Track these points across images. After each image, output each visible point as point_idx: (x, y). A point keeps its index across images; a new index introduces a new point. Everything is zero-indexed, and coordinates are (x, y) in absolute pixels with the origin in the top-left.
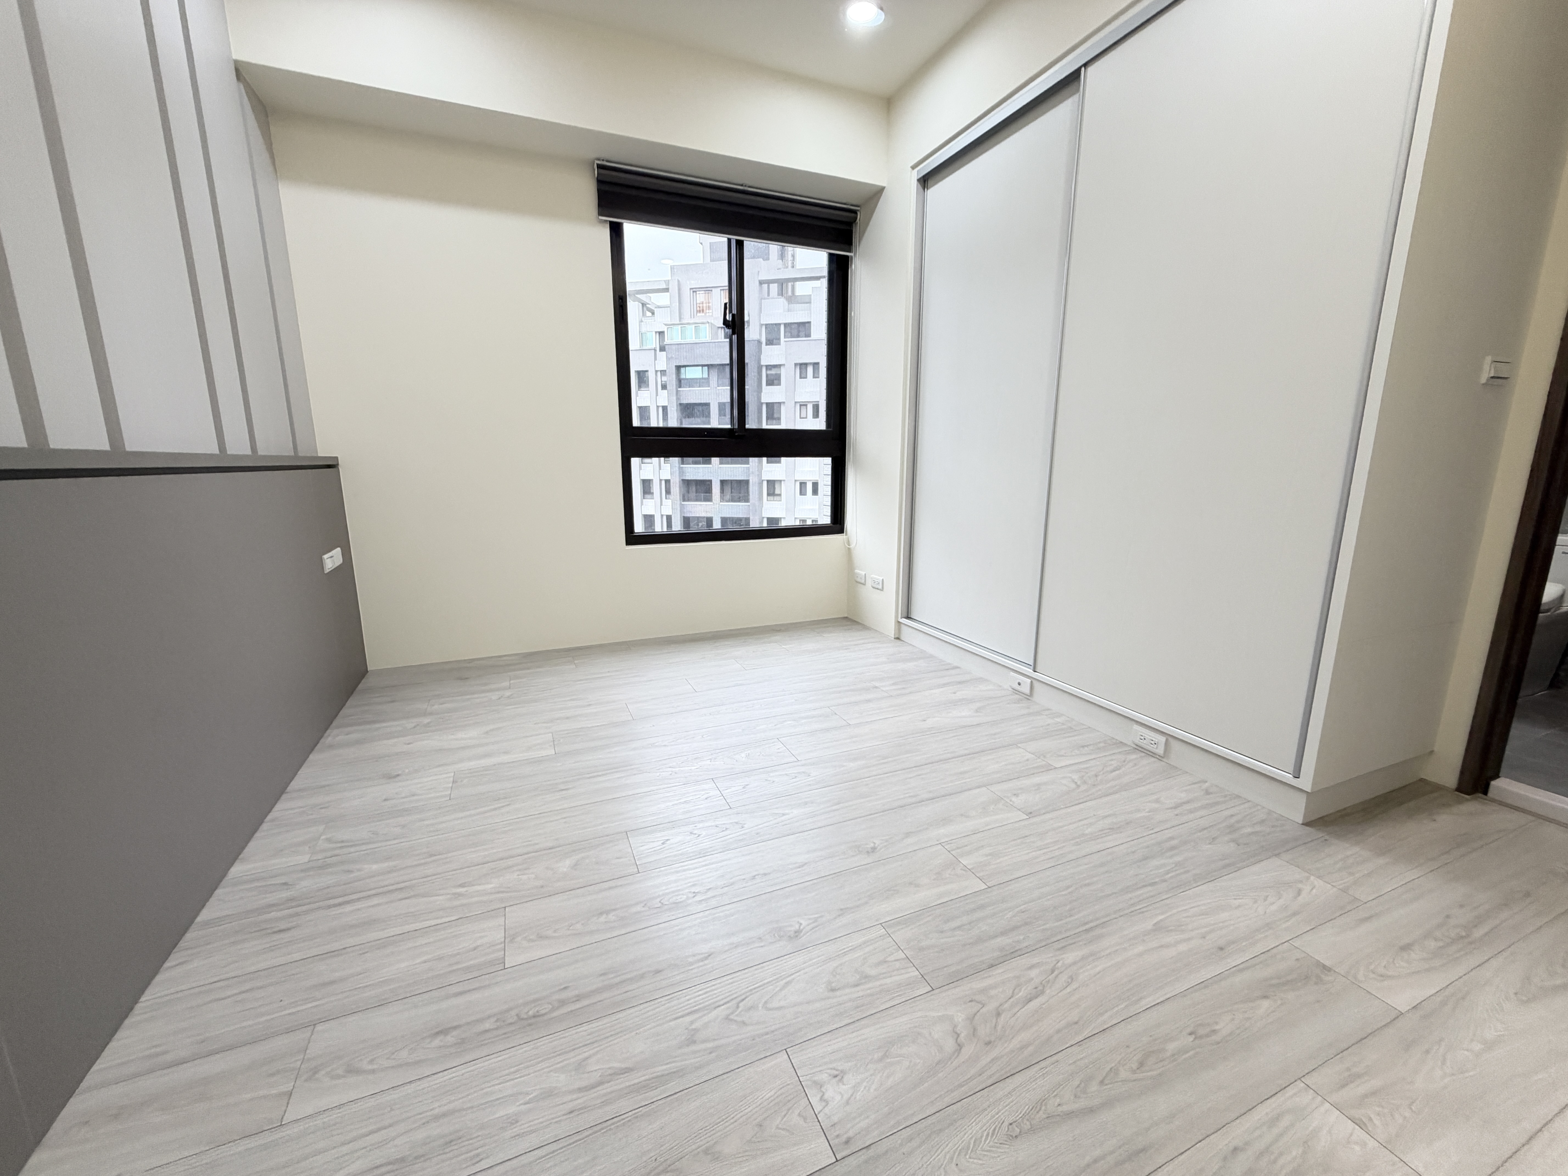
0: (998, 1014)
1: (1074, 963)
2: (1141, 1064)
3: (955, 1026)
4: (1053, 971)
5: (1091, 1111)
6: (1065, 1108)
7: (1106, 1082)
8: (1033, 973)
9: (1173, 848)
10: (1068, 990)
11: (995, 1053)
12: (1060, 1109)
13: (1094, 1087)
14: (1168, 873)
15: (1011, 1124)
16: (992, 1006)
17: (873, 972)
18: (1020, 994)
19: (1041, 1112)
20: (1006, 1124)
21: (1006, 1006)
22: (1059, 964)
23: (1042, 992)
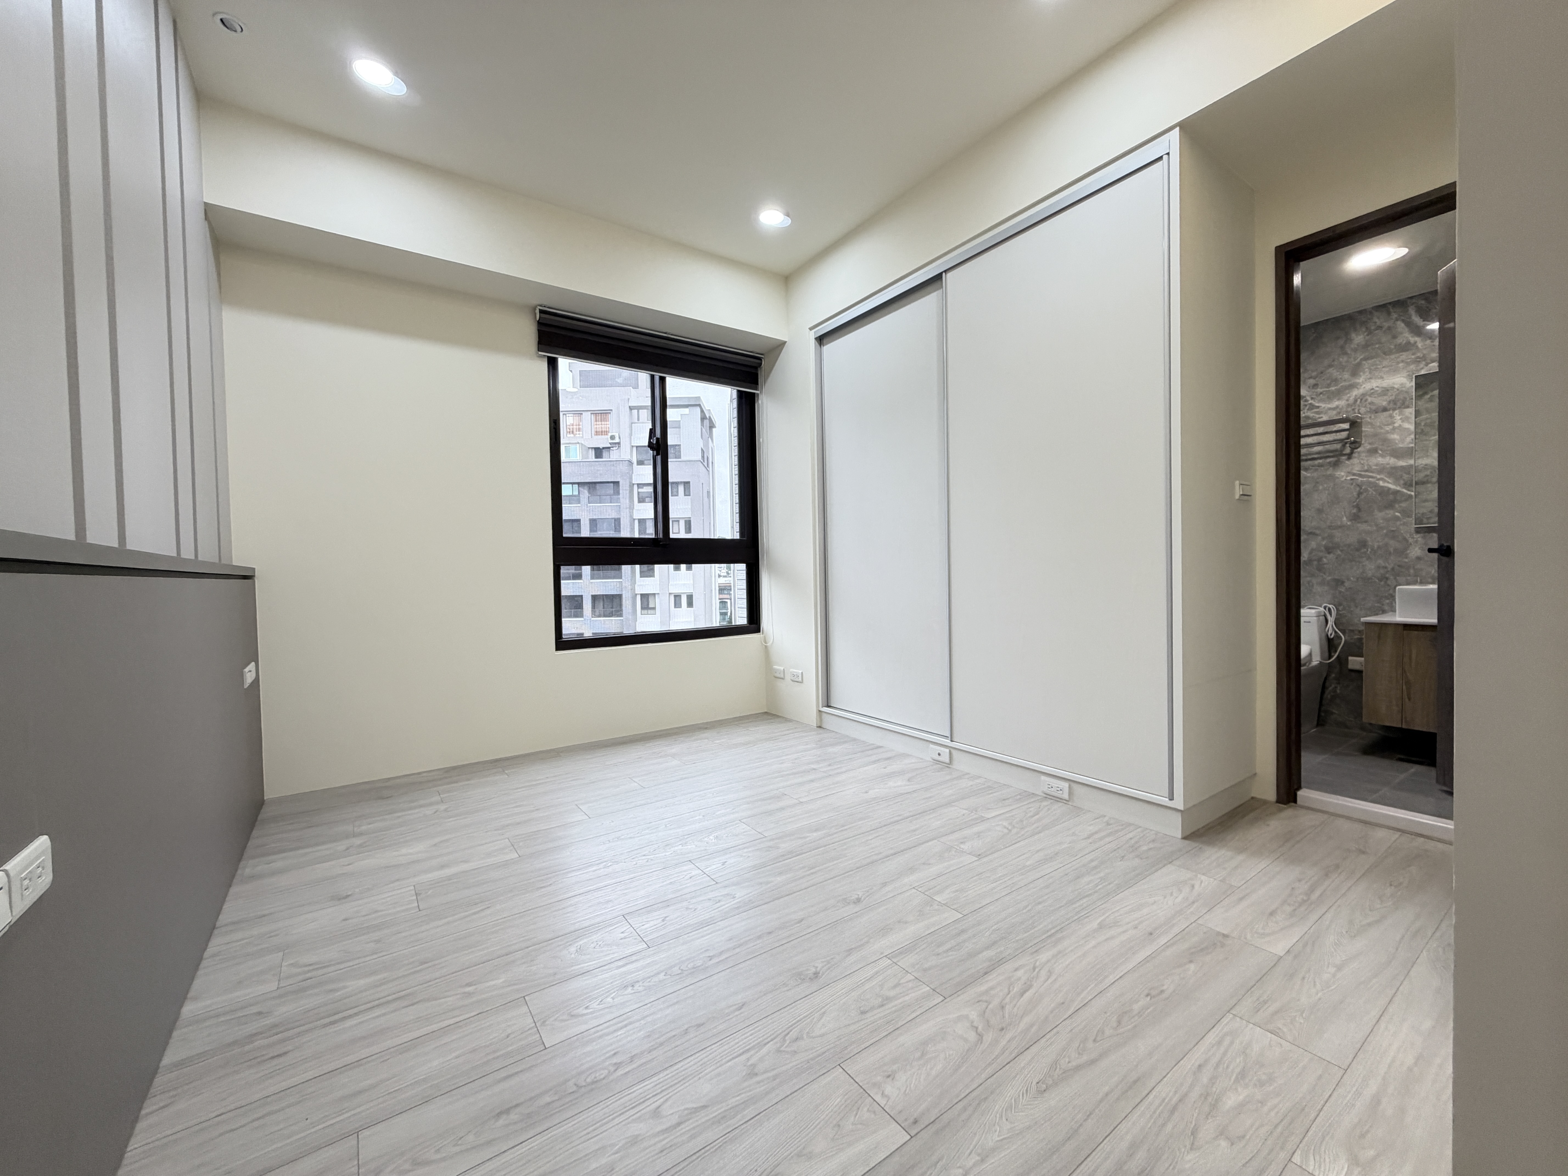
0: (1003, 1008)
1: (1048, 961)
2: (1119, 1022)
3: (972, 1022)
4: (1034, 969)
5: (1093, 1062)
6: (1074, 1064)
7: (1098, 1039)
8: (1020, 973)
9: (1095, 867)
10: (1050, 981)
11: (1008, 1036)
12: (1070, 1065)
13: (1090, 1044)
14: (1097, 885)
15: (1038, 1083)
16: (995, 1002)
17: (892, 993)
18: (1015, 989)
19: (1058, 1070)
20: (1034, 1083)
21: (1007, 1000)
22: (1038, 963)
23: (1031, 986)
